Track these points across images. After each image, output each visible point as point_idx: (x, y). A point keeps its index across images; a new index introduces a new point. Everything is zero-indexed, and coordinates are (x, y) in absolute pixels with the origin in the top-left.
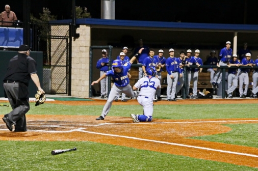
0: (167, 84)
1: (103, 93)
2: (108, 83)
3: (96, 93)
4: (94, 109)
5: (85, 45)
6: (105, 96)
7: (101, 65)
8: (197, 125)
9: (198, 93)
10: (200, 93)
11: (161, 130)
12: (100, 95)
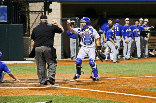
0: (123, 47)
1: (72, 55)
2: (76, 47)
3: (67, 55)
4: (66, 68)
5: (57, 18)
6: (74, 58)
7: (70, 33)
8: (148, 79)
9: (148, 53)
10: (150, 53)
11: (119, 83)
12: (70, 57)
